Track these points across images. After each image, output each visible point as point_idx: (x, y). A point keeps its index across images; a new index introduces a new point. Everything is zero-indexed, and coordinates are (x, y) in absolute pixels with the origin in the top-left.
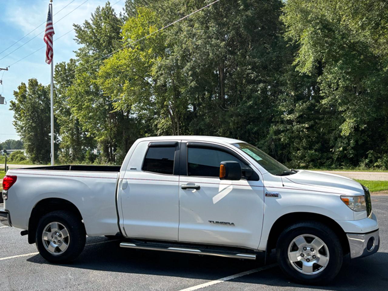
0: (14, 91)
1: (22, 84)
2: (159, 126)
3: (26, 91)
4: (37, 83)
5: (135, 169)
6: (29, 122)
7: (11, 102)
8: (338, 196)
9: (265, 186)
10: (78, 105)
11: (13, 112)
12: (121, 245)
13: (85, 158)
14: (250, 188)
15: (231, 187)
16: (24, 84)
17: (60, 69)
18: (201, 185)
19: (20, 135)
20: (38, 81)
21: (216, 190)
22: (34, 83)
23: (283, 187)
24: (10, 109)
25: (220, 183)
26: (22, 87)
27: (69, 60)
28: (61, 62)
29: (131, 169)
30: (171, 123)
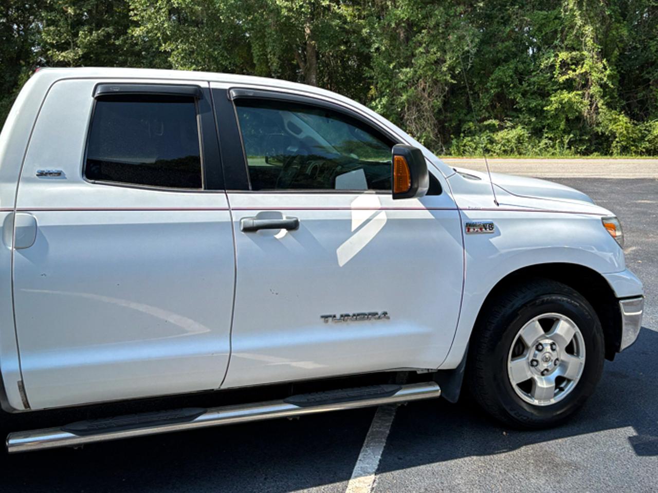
5: (59, 174)
8: (597, 220)
9: (460, 206)
12: (13, 445)
14: (427, 215)
15: (383, 216)
18: (300, 216)
21: (344, 228)
23: (495, 207)
25: (353, 205)
29: (41, 174)
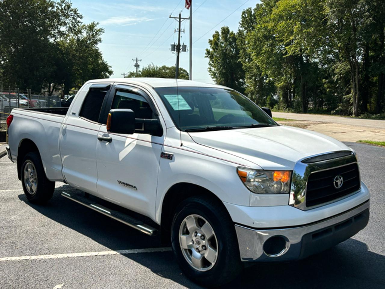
0: (209, 40)
1: (216, 32)
2: (337, 71)
3: (218, 39)
4: (228, 30)
5: (75, 114)
6: (220, 68)
7: (207, 50)
8: (233, 167)
9: (164, 144)
10: (256, 51)
11: (208, 60)
13: (266, 103)
14: (150, 145)
16: (218, 32)
17: (246, 15)
18: (113, 137)
19: (215, 81)
20: (229, 28)
21: (122, 145)
22: (226, 31)
24: (206, 57)
26: (216, 36)
27: (256, 5)
28: (248, 9)
30: (350, 67)
